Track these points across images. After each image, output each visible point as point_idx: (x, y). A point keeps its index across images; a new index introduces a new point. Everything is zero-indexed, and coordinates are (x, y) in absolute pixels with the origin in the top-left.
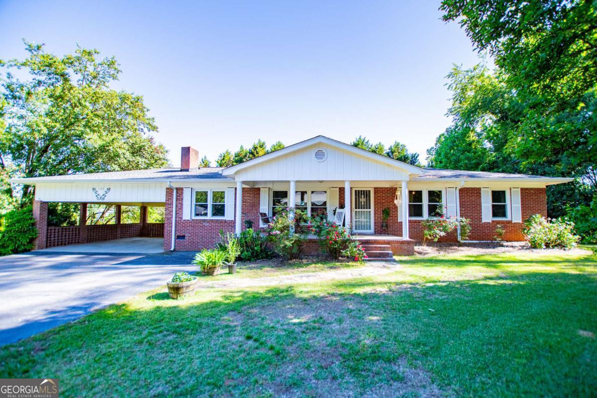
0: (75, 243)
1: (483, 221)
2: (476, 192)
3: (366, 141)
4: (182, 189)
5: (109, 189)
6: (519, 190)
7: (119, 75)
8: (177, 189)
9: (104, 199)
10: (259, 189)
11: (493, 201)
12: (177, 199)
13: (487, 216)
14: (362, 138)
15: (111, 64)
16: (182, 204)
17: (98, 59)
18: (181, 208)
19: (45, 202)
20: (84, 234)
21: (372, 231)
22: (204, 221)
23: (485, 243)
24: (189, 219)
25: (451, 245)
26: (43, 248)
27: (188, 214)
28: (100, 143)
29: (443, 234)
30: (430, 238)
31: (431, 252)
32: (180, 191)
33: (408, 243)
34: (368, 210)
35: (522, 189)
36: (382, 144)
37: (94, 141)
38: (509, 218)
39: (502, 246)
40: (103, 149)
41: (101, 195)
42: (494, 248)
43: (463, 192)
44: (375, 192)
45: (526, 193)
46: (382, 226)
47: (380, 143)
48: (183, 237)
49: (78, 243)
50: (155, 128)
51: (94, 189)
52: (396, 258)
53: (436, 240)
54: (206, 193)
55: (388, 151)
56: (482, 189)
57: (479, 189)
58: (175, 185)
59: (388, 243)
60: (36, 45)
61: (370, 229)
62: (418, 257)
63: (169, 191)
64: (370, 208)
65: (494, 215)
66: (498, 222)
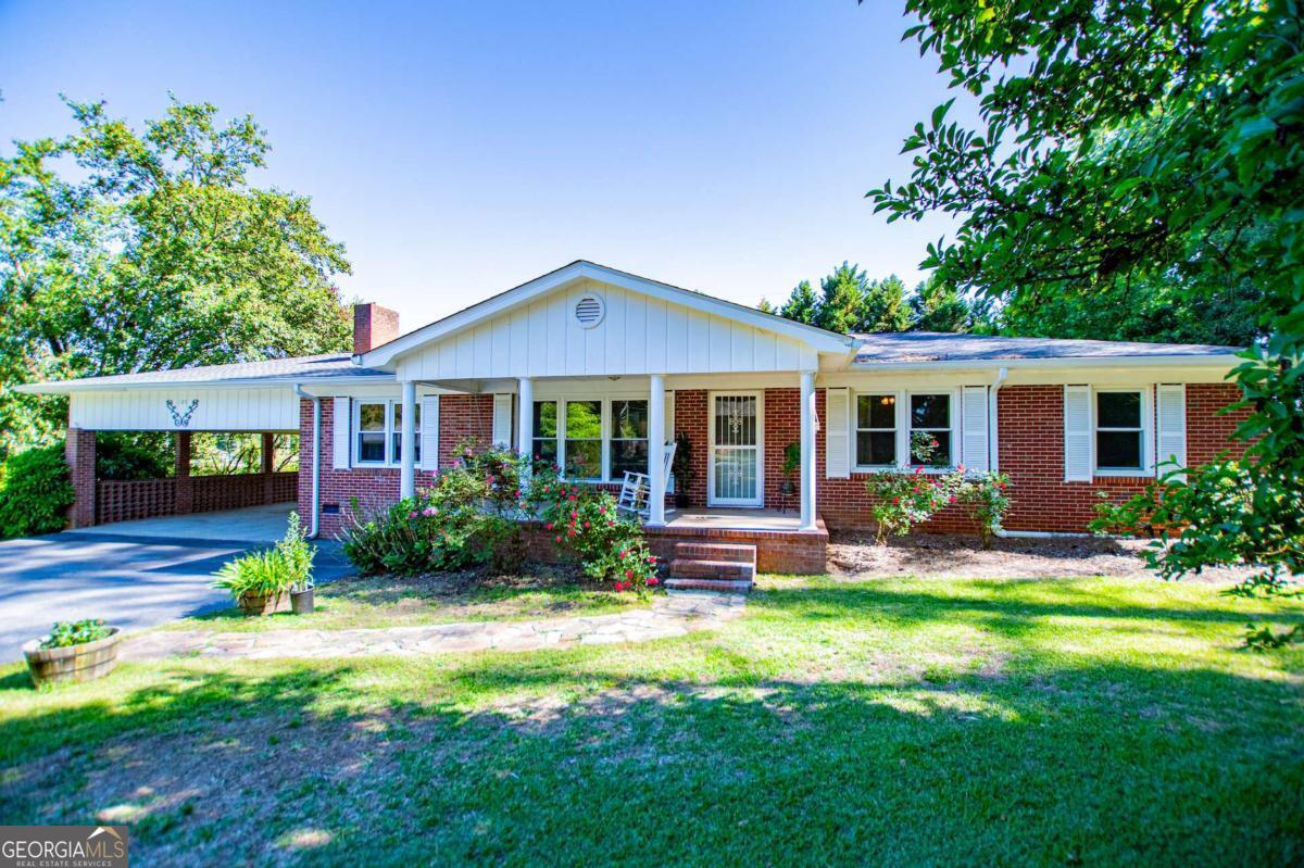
0: (164, 514)
1: (1071, 476)
2: (1051, 398)
3: (858, 273)
4: (331, 400)
5: (195, 403)
6: (1182, 389)
7: (267, 157)
8: (321, 400)
9: (187, 423)
10: (490, 398)
11: (1100, 426)
12: (321, 423)
13: (1080, 463)
14: (850, 266)
15: (246, 133)
16: (331, 434)
17: (219, 123)
18: (330, 444)
19: (89, 431)
20: (184, 496)
21: (759, 500)
22: (377, 471)
23: (1066, 541)
24: (346, 466)
25: (949, 547)
26: (87, 526)
27: (343, 456)
28: (215, 303)
29: (922, 516)
30: (891, 525)
31: (882, 565)
32: (326, 403)
33: (811, 540)
34: (749, 447)
35: (1189, 387)
36: (899, 278)
37: (203, 300)
38: (1148, 472)
39: (1114, 550)
40: (222, 319)
41: (182, 415)
42: (1086, 555)
43: (1010, 398)
44: (767, 402)
45: (1201, 398)
46: (781, 490)
47: (893, 277)
48: (335, 508)
49: (172, 513)
50: (344, 267)
51: (170, 403)
52: (764, 582)
53: (904, 531)
54: (382, 407)
55: (915, 294)
56: (1067, 390)
57: (1059, 389)
58: (314, 392)
60: (90, 107)
61: (753, 496)
62: (837, 579)
63: (306, 404)
64: (753, 442)
65: (1103, 461)
66: (1112, 483)
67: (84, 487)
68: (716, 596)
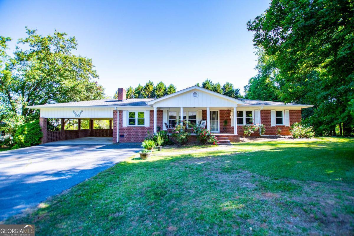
0: (59, 140)
1: (272, 126)
2: (268, 112)
3: (210, 82)
4: (122, 111)
5: (82, 111)
6: (289, 111)
7: (77, 47)
8: (119, 111)
9: (79, 116)
10: (162, 111)
11: (277, 116)
12: (119, 116)
13: (273, 124)
14: (209, 80)
15: (72, 40)
16: (122, 119)
17: (66, 38)
18: (122, 121)
19: (46, 118)
20: (63, 135)
21: (219, 131)
22: (134, 127)
23: (272, 136)
24: (126, 126)
25: (257, 138)
26: (45, 143)
27: (125, 123)
29: (252, 132)
30: (246, 134)
31: (247, 141)
32: (121, 112)
33: (237, 136)
34: (217, 121)
35: (290, 110)
36: (219, 83)
37: (67, 84)
38: (284, 124)
39: (280, 137)
40: (73, 89)
41: (78, 114)
42: (276, 138)
43: (262, 111)
44: (220, 112)
45: (292, 112)
46: (224, 129)
47: (218, 83)
48: (123, 136)
49: (61, 140)
50: (97, 76)
51: (73, 111)
52: (232, 143)
53: (249, 135)
54: (134, 113)
55: (223, 87)
56: (271, 111)
57: (270, 110)
58: (118, 109)
59: (228, 136)
60: (32, 30)
61: (218, 130)
62: (241, 142)
63: (115, 112)
64: (217, 120)
65: (277, 123)
66: (279, 126)
67: (45, 133)
68: (226, 145)
